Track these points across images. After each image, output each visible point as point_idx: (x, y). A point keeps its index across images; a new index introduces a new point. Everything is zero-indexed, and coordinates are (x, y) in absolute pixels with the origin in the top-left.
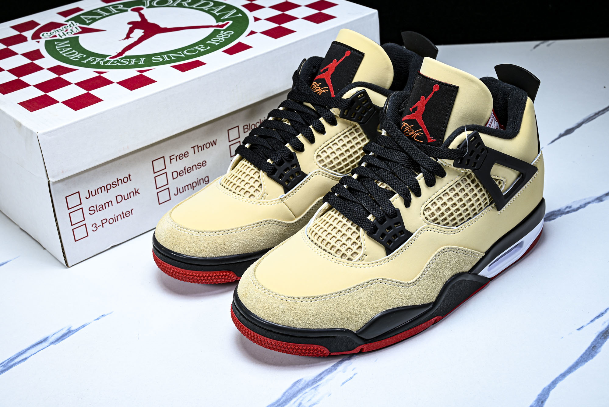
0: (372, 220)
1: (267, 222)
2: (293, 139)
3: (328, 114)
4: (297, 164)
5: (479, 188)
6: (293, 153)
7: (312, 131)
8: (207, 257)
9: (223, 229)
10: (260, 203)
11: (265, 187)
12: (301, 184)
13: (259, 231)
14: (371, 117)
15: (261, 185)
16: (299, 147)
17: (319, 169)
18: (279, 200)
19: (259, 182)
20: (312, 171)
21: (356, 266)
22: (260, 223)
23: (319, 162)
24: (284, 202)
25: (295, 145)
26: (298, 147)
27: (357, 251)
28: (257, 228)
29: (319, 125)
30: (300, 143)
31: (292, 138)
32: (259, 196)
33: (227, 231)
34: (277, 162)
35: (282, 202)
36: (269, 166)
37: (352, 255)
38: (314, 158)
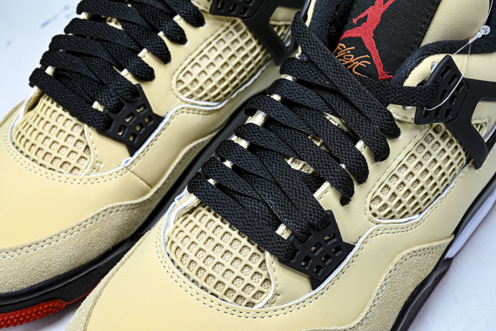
0: (286, 236)
1: (108, 211)
2: (134, 60)
3: (188, 9)
4: (146, 105)
5: (448, 140)
6: (137, 87)
7: (164, 44)
8: (13, 291)
9: (34, 240)
10: (91, 181)
11: (96, 152)
12: (156, 136)
13: (96, 230)
14: (262, 6)
15: (87, 147)
16: (146, 75)
17: (182, 104)
18: (123, 169)
19: (83, 142)
20: (172, 110)
21: (263, 316)
22: (96, 216)
23: (181, 91)
24: (132, 170)
25: (139, 73)
26: (144, 76)
27: (262, 289)
28: (93, 226)
29: (176, 31)
30: (148, 68)
31: (131, 60)
32: (88, 168)
33: (42, 244)
34: (111, 108)
35: (128, 172)
36: (100, 117)
37: (254, 297)
38: (172, 87)
